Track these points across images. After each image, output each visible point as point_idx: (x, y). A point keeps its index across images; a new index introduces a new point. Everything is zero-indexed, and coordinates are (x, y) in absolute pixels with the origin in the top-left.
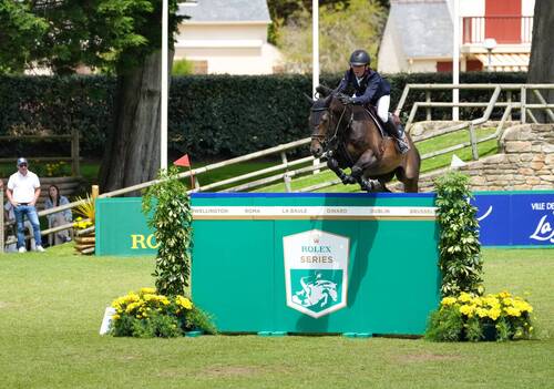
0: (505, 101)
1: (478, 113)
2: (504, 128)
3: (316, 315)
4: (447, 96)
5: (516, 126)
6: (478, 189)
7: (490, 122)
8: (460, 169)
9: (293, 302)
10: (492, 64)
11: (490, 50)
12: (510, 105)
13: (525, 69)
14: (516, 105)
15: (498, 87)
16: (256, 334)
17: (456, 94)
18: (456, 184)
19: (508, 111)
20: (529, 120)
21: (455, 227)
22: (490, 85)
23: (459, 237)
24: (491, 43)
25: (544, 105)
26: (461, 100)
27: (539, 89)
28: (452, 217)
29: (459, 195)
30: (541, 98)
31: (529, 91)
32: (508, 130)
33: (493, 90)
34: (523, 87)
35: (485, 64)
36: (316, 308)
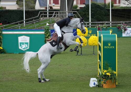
0: (56, 14)
1: (52, 16)
2: (56, 18)
3: (24, 50)
4: (46, 13)
5: (58, 18)
6: (51, 29)
7: (53, 18)
8: (48, 25)
9: (20, 48)
10: (54, 8)
11: (54, 5)
12: (57, 15)
13: (59, 9)
14: (58, 15)
15: (55, 12)
16: (14, 53)
17: (48, 13)
18: (48, 28)
19: (56, 15)
20: (60, 17)
21: (47, 35)
22: (54, 11)
23: (48, 37)
24: (54, 4)
25: (62, 15)
26: (49, 14)
27: (62, 12)
28: (47, 33)
29: (48, 30)
30: (62, 13)
31: (60, 12)
32: (56, 19)
33: (54, 12)
34: (59, 12)
35: (53, 8)
36: (24, 49)
